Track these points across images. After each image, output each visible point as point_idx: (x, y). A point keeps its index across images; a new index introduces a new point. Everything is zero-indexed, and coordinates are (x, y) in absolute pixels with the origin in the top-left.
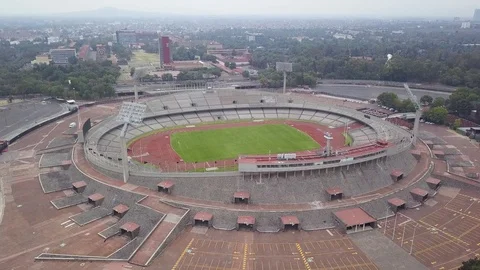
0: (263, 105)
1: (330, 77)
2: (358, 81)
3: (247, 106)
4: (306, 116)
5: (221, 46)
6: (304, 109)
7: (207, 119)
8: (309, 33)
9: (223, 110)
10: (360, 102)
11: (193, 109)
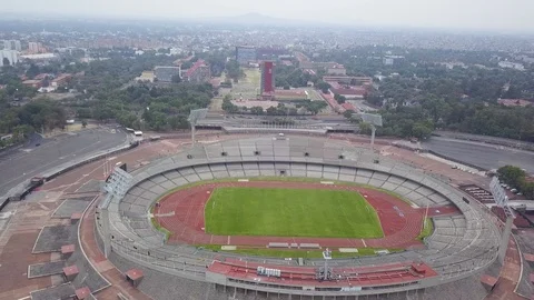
0: (340, 162)
1: (453, 129)
2: (490, 138)
3: (320, 161)
4: (390, 186)
5: (344, 72)
6: (390, 175)
7: (268, 172)
8: (469, 57)
9: (290, 163)
10: (474, 171)
11: (255, 159)
